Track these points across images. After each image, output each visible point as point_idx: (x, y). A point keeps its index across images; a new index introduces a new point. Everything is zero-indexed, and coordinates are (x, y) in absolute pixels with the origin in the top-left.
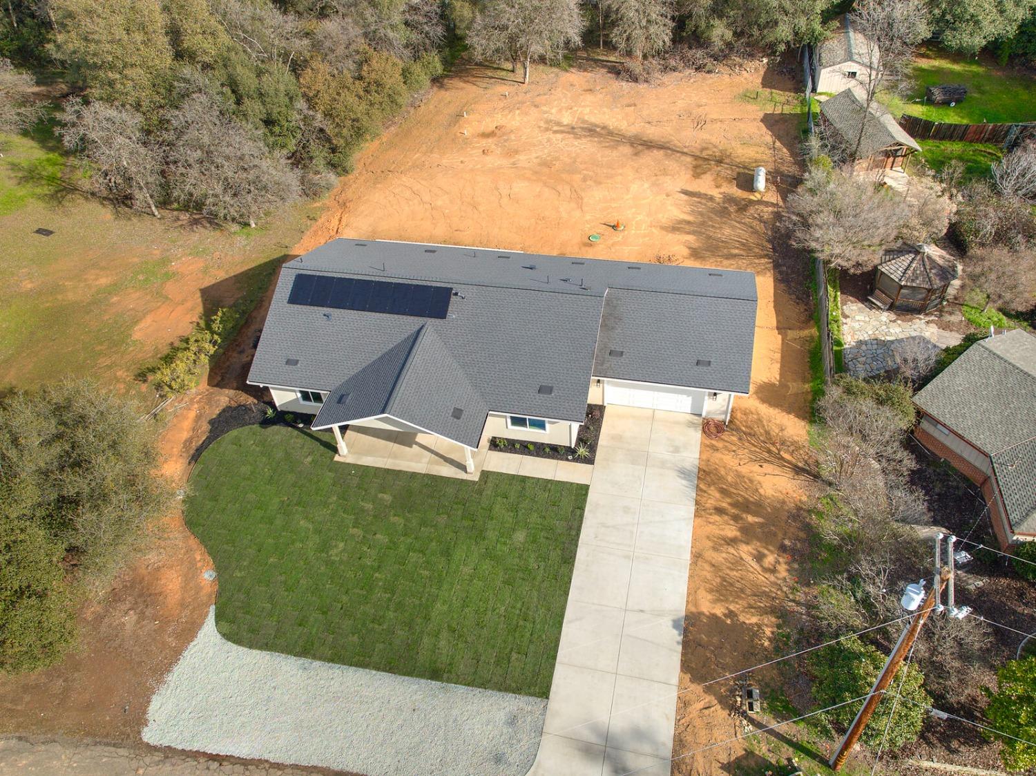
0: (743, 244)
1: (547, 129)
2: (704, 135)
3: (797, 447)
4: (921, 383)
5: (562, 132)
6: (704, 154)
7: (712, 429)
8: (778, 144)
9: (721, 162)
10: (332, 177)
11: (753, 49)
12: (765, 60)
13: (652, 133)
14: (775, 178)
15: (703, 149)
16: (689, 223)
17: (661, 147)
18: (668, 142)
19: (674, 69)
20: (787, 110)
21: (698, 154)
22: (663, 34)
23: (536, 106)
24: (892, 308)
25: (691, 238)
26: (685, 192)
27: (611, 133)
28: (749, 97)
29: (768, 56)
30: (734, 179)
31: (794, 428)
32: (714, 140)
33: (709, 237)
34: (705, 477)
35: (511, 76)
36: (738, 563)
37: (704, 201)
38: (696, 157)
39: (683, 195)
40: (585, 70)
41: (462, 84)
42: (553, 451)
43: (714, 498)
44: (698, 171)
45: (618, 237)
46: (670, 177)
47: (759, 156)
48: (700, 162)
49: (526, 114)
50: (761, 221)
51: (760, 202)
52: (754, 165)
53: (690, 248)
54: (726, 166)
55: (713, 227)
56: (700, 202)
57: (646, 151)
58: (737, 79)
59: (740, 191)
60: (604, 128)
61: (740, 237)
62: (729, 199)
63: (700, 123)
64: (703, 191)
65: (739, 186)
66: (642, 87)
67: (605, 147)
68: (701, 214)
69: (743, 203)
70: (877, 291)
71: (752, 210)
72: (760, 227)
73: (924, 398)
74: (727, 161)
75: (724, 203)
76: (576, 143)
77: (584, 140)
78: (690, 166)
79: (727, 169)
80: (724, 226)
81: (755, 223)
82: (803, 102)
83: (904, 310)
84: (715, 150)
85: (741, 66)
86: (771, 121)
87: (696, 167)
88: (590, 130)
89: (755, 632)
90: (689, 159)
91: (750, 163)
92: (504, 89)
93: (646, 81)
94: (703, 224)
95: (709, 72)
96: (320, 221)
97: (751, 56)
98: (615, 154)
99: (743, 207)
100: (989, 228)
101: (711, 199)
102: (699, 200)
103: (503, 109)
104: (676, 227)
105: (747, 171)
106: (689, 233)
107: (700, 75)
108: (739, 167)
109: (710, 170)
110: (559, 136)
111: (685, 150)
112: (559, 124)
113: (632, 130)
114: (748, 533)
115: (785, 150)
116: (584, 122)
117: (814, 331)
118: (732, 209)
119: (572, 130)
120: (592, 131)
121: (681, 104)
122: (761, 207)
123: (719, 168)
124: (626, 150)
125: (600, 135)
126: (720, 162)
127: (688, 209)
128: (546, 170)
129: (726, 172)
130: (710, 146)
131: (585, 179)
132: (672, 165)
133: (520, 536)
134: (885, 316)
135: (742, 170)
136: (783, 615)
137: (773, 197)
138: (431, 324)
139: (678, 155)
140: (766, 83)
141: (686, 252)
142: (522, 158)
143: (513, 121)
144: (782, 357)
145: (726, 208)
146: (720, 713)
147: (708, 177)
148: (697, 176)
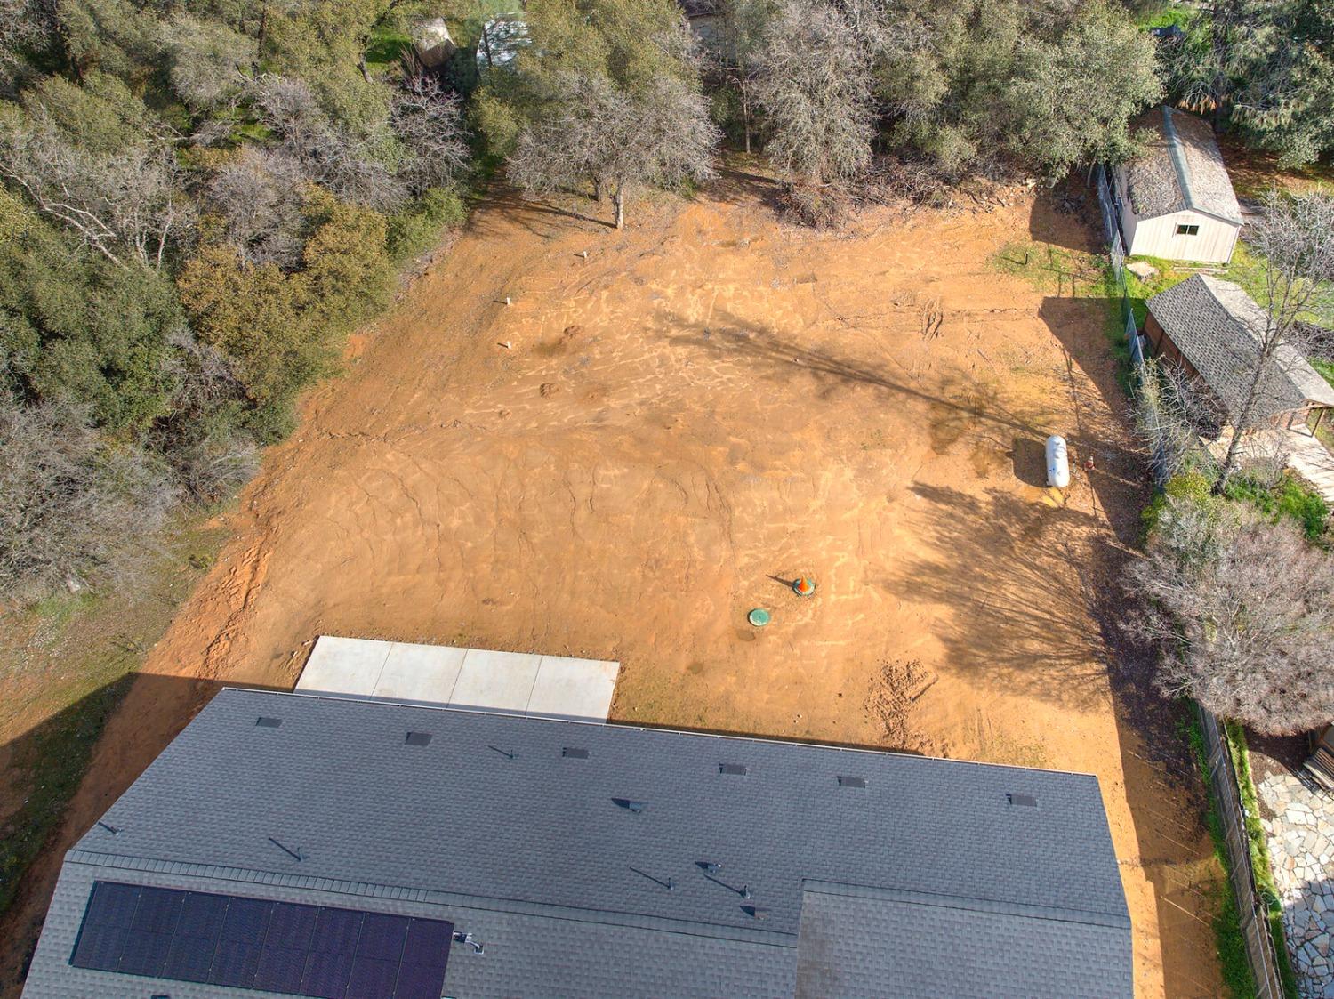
0: (1046, 625)
1: (660, 335)
2: (942, 350)
5: (685, 341)
6: (949, 394)
8: (1077, 369)
9: (981, 414)
10: (249, 452)
11: (1007, 164)
12: (1031, 183)
13: (853, 344)
14: (1085, 448)
15: (946, 382)
16: (936, 570)
17: (870, 378)
18: (880, 366)
19: (878, 201)
20: (1082, 290)
21: (937, 394)
23: (639, 281)
25: (943, 611)
26: (923, 490)
27: (775, 345)
28: (1011, 262)
29: (1036, 175)
30: (1008, 455)
32: (963, 361)
33: (980, 609)
35: (589, 209)
37: (958, 512)
38: (935, 403)
39: (919, 497)
40: (722, 199)
41: (505, 225)
44: (942, 435)
45: (806, 613)
46: (889, 452)
47: (1046, 400)
48: (943, 414)
49: (622, 300)
50: (1070, 562)
51: (1062, 513)
52: (1041, 419)
53: (945, 640)
54: (991, 423)
55: (984, 579)
56: (951, 516)
57: (842, 388)
58: (986, 219)
59: (1023, 485)
60: (762, 332)
61: (1036, 606)
62: (1006, 506)
63: (934, 323)
64: (955, 488)
65: (1022, 474)
66: (825, 234)
67: (768, 378)
68: (958, 546)
69: (1033, 515)
70: (1321, 753)
71: (1050, 536)
72: (1071, 577)
74: (990, 411)
75: (997, 515)
76: (713, 368)
77: (728, 363)
78: (925, 423)
79: (992, 429)
80: (1004, 576)
81: (1062, 567)
82: (1109, 275)
84: (967, 384)
85: (991, 194)
86: (1057, 314)
87: (936, 425)
88: (739, 338)
90: (921, 407)
91: (1032, 415)
92: (578, 240)
93: (830, 225)
94: (963, 572)
95: (937, 206)
96: (217, 570)
97: (1009, 176)
98: (786, 394)
99: (1037, 521)
101: (972, 505)
102: (947, 508)
103: (580, 287)
104: (914, 584)
105: (1029, 436)
106: (939, 599)
107: (923, 212)
108: (1014, 426)
109: (962, 432)
110: (682, 351)
111: (913, 385)
112: (680, 322)
115: (1091, 384)
116: (726, 317)
117: (1210, 865)
118: (1014, 531)
119: (702, 338)
121: (895, 276)
122: (1068, 526)
123: (978, 429)
124: (805, 383)
125: (756, 349)
126: (978, 413)
127: (931, 534)
128: (659, 434)
129: (995, 440)
130: (957, 375)
131: (732, 459)
132: (891, 421)
135: (1019, 434)
137: (1086, 502)
139: (902, 396)
140: (1039, 230)
141: (938, 651)
143: (597, 314)
144: (1164, 947)
145: (1002, 528)
147: (960, 452)
148: (940, 448)
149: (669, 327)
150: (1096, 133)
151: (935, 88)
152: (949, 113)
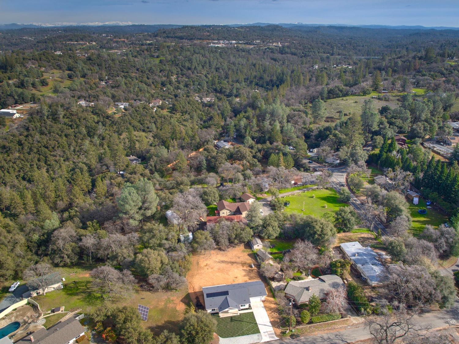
0: (255, 276)
2: (240, 260)
3: (273, 301)
4: (284, 290)
7: (263, 301)
8: (252, 259)
9: (245, 264)
11: (241, 242)
13: (233, 260)
14: (254, 265)
17: (235, 263)
19: (230, 248)
20: (251, 253)
22: (227, 243)
23: (210, 259)
24: (277, 281)
25: (247, 277)
27: (226, 262)
28: (244, 251)
29: (244, 243)
31: (272, 299)
32: (243, 260)
34: (265, 307)
36: (273, 315)
39: (243, 270)
42: (247, 309)
43: (267, 309)
45: (238, 279)
46: (239, 268)
47: (250, 262)
48: (242, 264)
49: (210, 261)
55: (250, 275)
57: (233, 264)
58: (240, 248)
59: (251, 268)
62: (250, 270)
63: (239, 258)
64: (245, 269)
67: (227, 264)
70: (275, 280)
71: (254, 271)
73: (285, 291)
76: (221, 265)
81: (255, 273)
82: (253, 251)
83: (279, 281)
84: (243, 262)
86: (249, 255)
89: (277, 321)
90: (240, 264)
92: (202, 256)
93: (226, 251)
94: (248, 274)
97: (241, 244)
99: (252, 270)
100: (285, 268)
101: (247, 270)
102: (245, 271)
103: (205, 260)
104: (245, 276)
105: (250, 265)
107: (234, 248)
110: (218, 264)
113: (229, 260)
114: (272, 312)
115: (254, 260)
116: (220, 260)
117: (269, 287)
119: (219, 262)
120: (223, 262)
121: (234, 254)
124: (230, 264)
127: (245, 273)
128: (220, 270)
129: (247, 265)
131: (227, 271)
132: (238, 266)
133: (248, 319)
134: (277, 283)
136: (279, 319)
137: (255, 268)
138: (227, 296)
139: (238, 264)
140: (245, 248)
141: (248, 279)
142: (214, 269)
143: (208, 262)
144: (267, 291)
146: (277, 329)
147: (245, 267)
148: (243, 267)
149: (215, 262)
150: (248, 238)
151: (234, 236)
152: (235, 238)
